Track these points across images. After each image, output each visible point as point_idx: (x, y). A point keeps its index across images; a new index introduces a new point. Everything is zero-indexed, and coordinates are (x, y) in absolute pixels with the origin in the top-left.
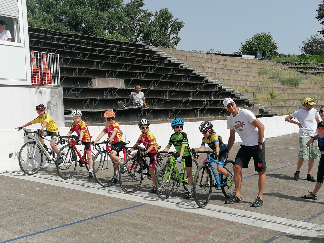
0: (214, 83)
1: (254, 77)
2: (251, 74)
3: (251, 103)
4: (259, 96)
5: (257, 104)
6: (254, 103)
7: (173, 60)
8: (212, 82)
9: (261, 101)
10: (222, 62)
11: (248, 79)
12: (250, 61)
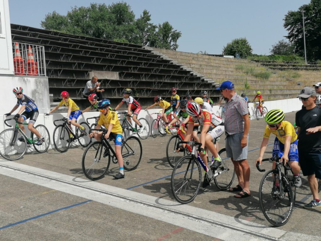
1: (232, 72)
2: (230, 69)
7: (165, 58)
8: (196, 76)
12: (230, 60)
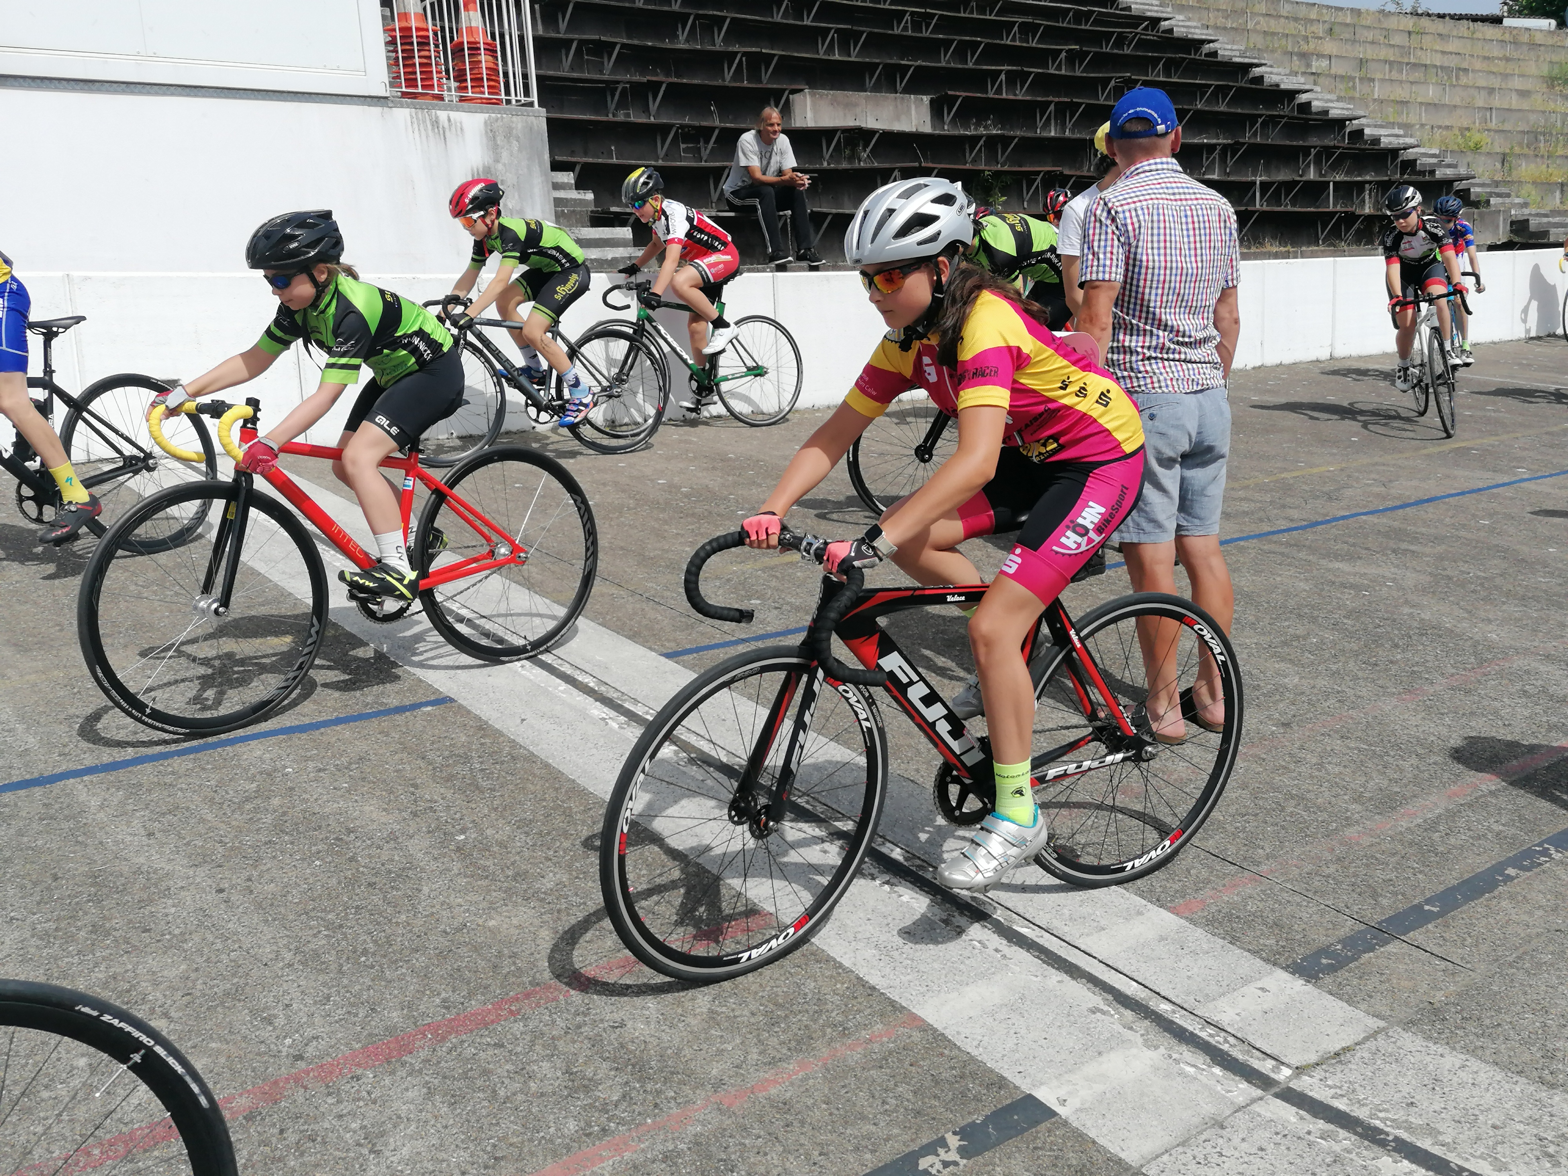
0: (1336, 112)
1: (1524, 94)
2: (1517, 83)
3: (1478, 194)
4: (1526, 170)
5: (1507, 200)
6: (1491, 194)
7: (1183, 30)
8: (1326, 112)
9: (1528, 188)
10: (1397, 40)
11: (1497, 102)
12: (1525, 38)
